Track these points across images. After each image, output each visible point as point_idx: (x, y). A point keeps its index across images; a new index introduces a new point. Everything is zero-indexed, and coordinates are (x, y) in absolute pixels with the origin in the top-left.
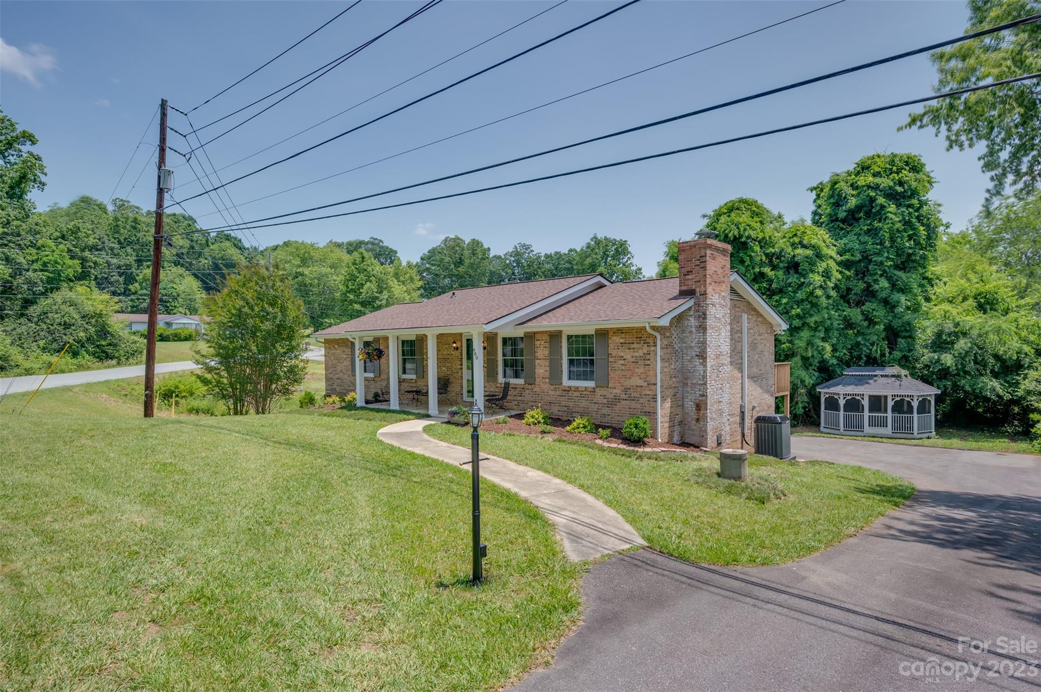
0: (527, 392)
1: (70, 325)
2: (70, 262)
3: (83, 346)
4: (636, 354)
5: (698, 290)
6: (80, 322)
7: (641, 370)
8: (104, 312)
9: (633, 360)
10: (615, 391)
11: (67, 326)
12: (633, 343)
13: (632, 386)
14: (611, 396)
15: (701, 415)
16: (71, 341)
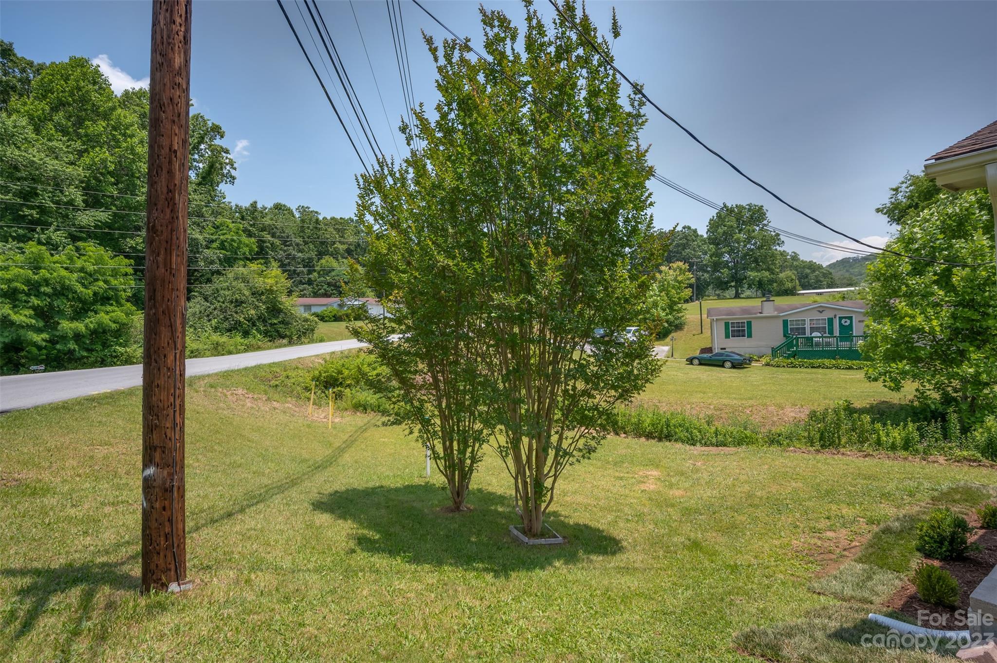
1: (242, 302)
2: (245, 239)
3: (254, 325)
6: (251, 299)
8: (275, 288)
11: (238, 303)
16: (242, 320)
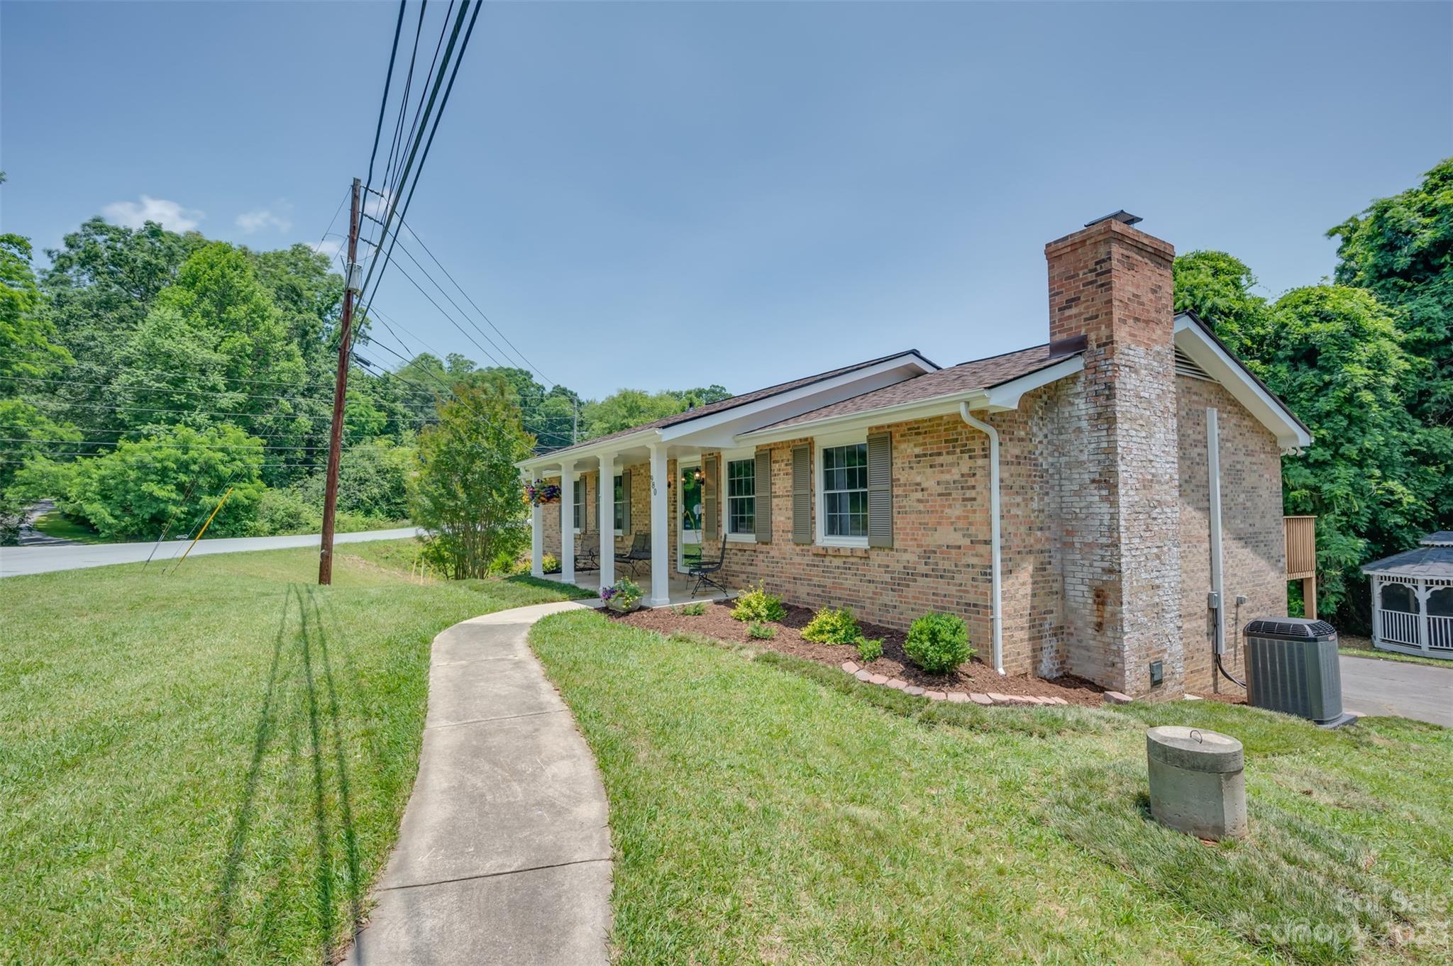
0: (761, 557)
1: (366, 480)
2: (375, 414)
3: (377, 504)
4: (947, 477)
5: (1092, 336)
6: (375, 478)
7: (957, 511)
8: (401, 467)
9: (941, 489)
10: (906, 557)
11: (362, 481)
12: (940, 454)
13: (940, 546)
14: (899, 567)
15: (1107, 615)
16: (365, 498)
